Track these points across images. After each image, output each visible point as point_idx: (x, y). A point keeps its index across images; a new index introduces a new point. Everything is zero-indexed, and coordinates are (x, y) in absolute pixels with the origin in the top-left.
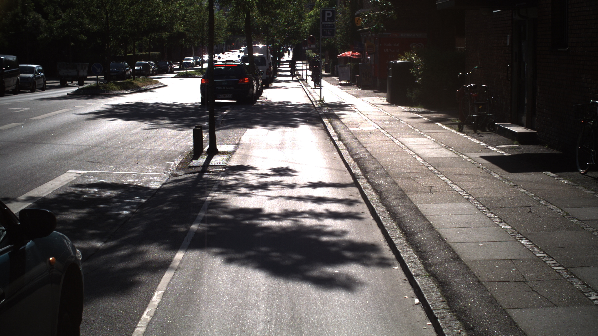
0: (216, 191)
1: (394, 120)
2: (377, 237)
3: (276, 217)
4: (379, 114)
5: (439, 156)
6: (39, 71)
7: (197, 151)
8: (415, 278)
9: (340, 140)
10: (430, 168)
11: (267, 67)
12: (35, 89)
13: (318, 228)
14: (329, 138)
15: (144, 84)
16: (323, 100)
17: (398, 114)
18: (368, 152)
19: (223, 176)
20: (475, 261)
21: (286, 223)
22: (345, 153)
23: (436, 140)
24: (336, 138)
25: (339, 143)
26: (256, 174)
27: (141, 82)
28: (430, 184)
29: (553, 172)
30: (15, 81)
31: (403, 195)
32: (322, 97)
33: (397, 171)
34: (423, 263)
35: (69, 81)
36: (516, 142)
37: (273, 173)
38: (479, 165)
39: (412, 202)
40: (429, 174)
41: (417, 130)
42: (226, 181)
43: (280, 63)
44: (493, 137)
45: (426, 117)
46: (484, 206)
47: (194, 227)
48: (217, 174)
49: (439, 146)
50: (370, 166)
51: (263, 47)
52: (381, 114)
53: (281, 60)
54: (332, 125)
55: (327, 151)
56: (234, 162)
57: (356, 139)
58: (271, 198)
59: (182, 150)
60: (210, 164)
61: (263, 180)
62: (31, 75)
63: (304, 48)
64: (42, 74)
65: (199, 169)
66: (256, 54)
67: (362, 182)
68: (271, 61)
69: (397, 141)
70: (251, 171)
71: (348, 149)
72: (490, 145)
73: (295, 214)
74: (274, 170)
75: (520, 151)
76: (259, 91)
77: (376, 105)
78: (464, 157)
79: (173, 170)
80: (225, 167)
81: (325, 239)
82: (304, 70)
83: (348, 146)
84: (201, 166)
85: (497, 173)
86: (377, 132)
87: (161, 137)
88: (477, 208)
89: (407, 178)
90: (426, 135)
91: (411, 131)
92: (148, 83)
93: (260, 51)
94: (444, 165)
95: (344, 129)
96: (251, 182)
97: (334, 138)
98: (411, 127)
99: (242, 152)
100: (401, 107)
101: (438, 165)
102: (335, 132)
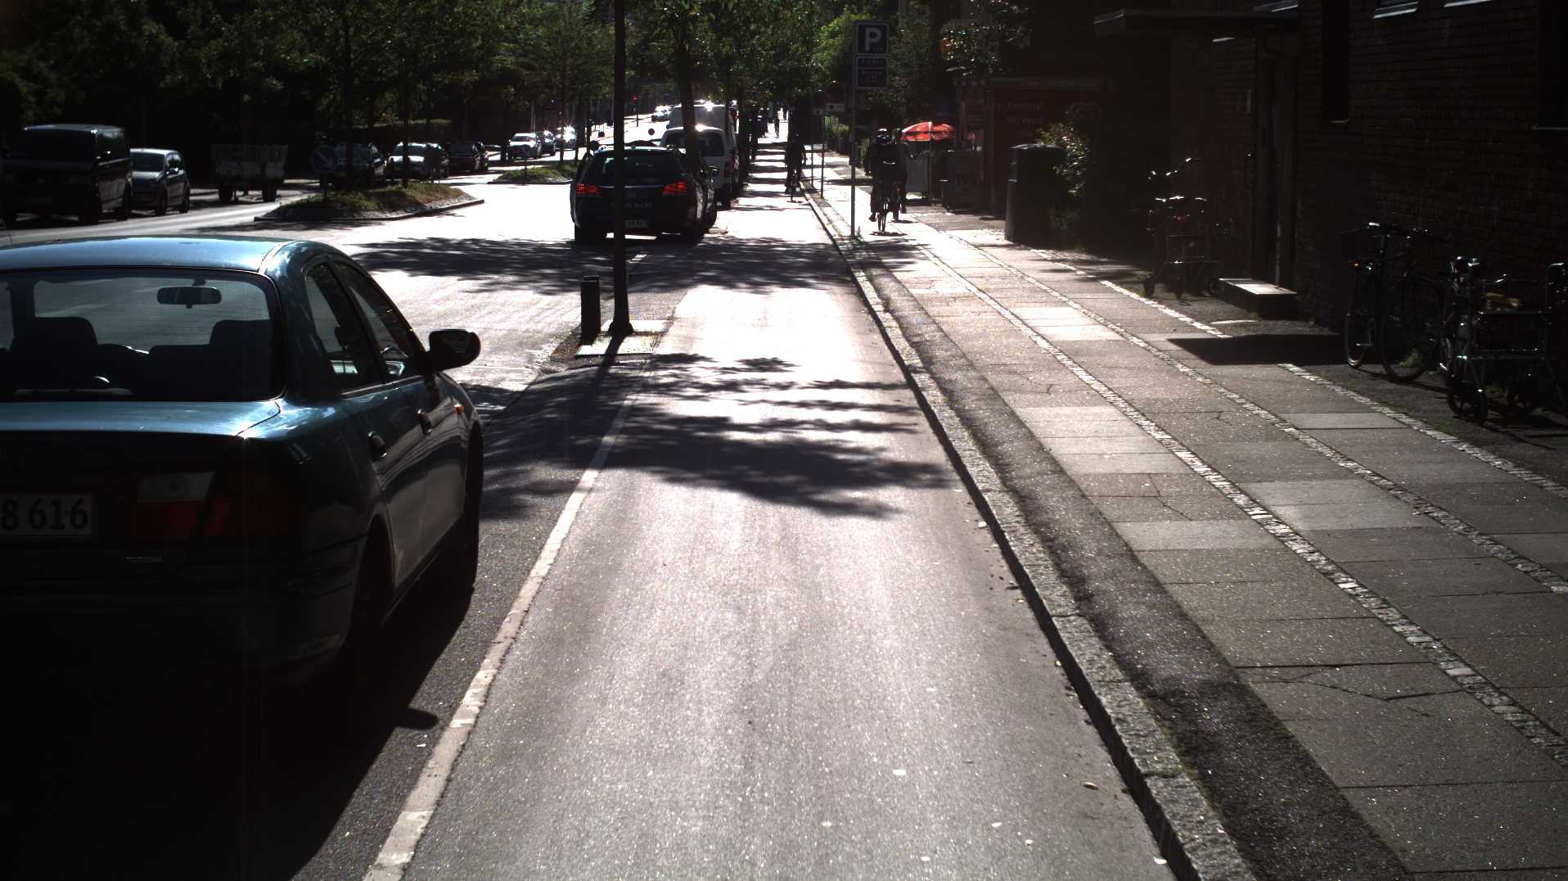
0: (639, 392)
1: (1011, 274)
2: (936, 455)
3: (755, 427)
4: (982, 264)
5: (1086, 338)
6: (173, 163)
7: (588, 330)
8: (983, 495)
9: (887, 310)
10: (1059, 358)
11: (727, 157)
12: (166, 207)
13: (832, 443)
14: (866, 309)
15: (429, 197)
16: (860, 236)
17: (1026, 265)
18: (941, 330)
19: (647, 370)
20: (1088, 475)
21: (773, 436)
22: (895, 333)
23: (1088, 311)
24: (879, 308)
25: (885, 317)
26: (713, 368)
27: (422, 192)
28: (1051, 381)
29: (1296, 364)
30: (123, 187)
31: (994, 395)
32: (856, 229)
33: (993, 362)
34: (1001, 478)
35: (240, 190)
36: (1253, 314)
37: (746, 367)
38: (1157, 354)
39: (1006, 405)
40: (1055, 365)
41: (1056, 294)
42: (654, 378)
43: (756, 149)
44: (1209, 306)
45: (1082, 270)
46: (1137, 411)
47: (608, 439)
48: (634, 367)
49: (1092, 321)
50: (940, 353)
51: (714, 108)
52: (986, 265)
53: (760, 141)
54: (873, 284)
55: (858, 333)
56: (667, 348)
57: (923, 308)
58: (746, 403)
59: (552, 329)
60: (620, 351)
61: (728, 377)
62: (157, 175)
63: (818, 112)
64: (181, 172)
65: (600, 360)
66: (700, 128)
67: (921, 379)
68: (735, 145)
69: (1007, 312)
70: (701, 363)
71: (901, 327)
72: (1197, 321)
73: (790, 424)
74: (747, 362)
75: (1253, 331)
76: (709, 214)
77: (978, 247)
78: (1135, 340)
79: (544, 363)
80: (650, 356)
81: (841, 457)
82: (818, 166)
83: (902, 320)
84: (601, 355)
85: (1188, 365)
86: (969, 297)
87: (502, 305)
88: (1124, 412)
89: (1010, 372)
90: (1071, 303)
91: (1042, 295)
92: (439, 196)
93: (709, 119)
94: (1089, 353)
95: (899, 291)
96: (704, 380)
97: (875, 308)
98: (1044, 288)
99: (680, 333)
100: (1035, 251)
101: (1077, 353)
102: (879, 296)
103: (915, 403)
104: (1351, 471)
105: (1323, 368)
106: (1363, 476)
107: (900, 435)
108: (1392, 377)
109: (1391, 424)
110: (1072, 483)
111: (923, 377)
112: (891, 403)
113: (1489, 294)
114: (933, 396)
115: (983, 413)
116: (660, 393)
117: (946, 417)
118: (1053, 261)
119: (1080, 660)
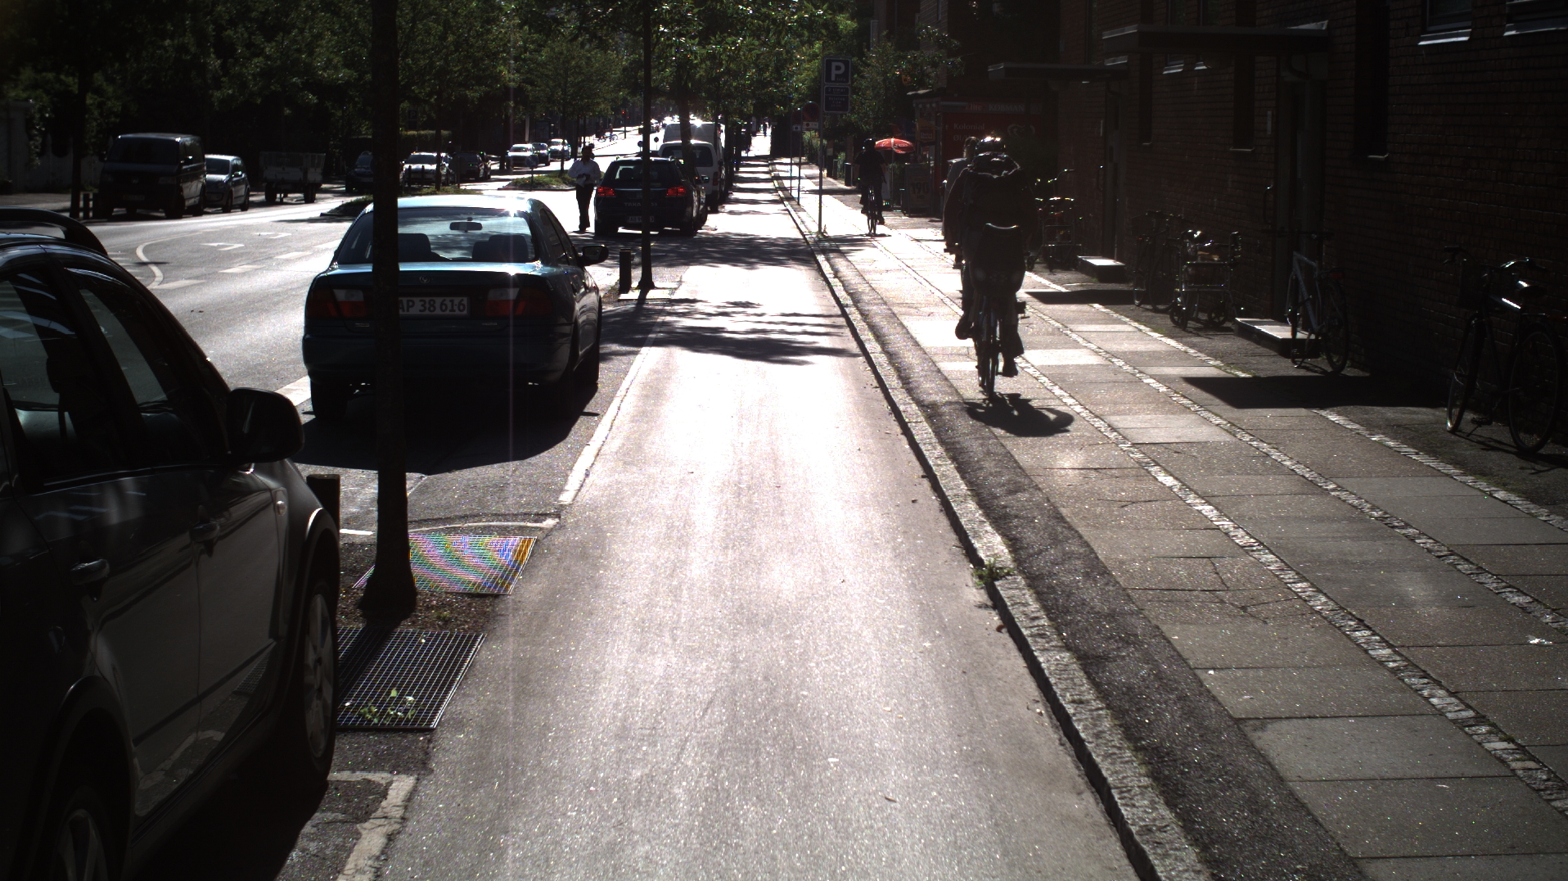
0: (665, 316)
3: (741, 332)
6: (236, 168)
7: (625, 286)
9: (836, 277)
11: (715, 168)
14: (822, 278)
16: (825, 232)
18: (871, 287)
19: (668, 306)
22: (839, 290)
24: (831, 276)
26: (710, 305)
29: (1100, 304)
30: (200, 185)
31: (894, 316)
32: (822, 227)
33: (899, 302)
37: (732, 305)
39: (899, 320)
42: (673, 310)
47: (650, 336)
48: (657, 305)
51: (703, 125)
53: (744, 155)
54: (829, 263)
56: (677, 296)
57: (862, 276)
58: (735, 322)
60: (647, 297)
61: (721, 310)
62: (223, 177)
64: (243, 176)
65: (635, 303)
66: (693, 142)
70: (702, 303)
73: (764, 331)
80: (669, 299)
82: (795, 178)
83: (846, 282)
84: (635, 299)
86: (897, 270)
89: (908, 307)
93: (702, 133)
95: (848, 266)
96: (706, 311)
97: (828, 276)
99: (687, 288)
102: (833, 269)
106: (1090, 348)
107: (830, 336)
109: (1134, 329)
111: (851, 309)
112: (828, 323)
113: (1200, 253)
115: (882, 323)
119: (896, 400)
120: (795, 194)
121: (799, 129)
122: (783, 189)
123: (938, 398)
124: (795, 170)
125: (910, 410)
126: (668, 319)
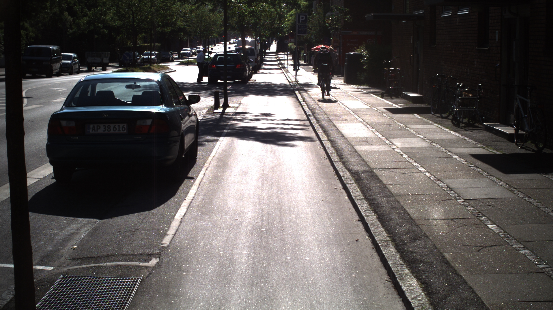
2: (313, 135)
3: (264, 129)
5: (360, 108)
6: (75, 58)
7: (216, 106)
8: (323, 141)
9: (304, 101)
10: (351, 112)
11: (256, 57)
13: (285, 132)
14: (298, 101)
15: (159, 69)
17: (348, 89)
18: (319, 106)
19: (234, 116)
20: (350, 137)
21: (269, 131)
22: (305, 107)
23: (363, 101)
25: (303, 103)
26: (252, 115)
27: (156, 68)
28: (347, 118)
29: (417, 114)
30: (59, 65)
31: (330, 121)
32: (297, 79)
33: (332, 113)
35: (94, 67)
36: (411, 102)
37: (262, 115)
38: (380, 112)
39: (333, 123)
40: (349, 114)
41: (355, 97)
42: (236, 118)
43: (265, 54)
44: (399, 100)
45: (365, 91)
46: (368, 124)
47: (225, 131)
48: (229, 115)
49: (363, 104)
50: (317, 111)
51: (251, 41)
53: (267, 51)
54: (300, 95)
55: (295, 107)
56: (238, 111)
57: (314, 101)
58: (262, 123)
59: (205, 106)
60: (226, 111)
61: (257, 118)
62: (69, 62)
64: (77, 61)
65: (220, 114)
66: (247, 47)
68: (258, 53)
69: (339, 102)
70: (249, 114)
71: (307, 105)
72: (394, 104)
73: (274, 128)
76: (250, 74)
77: (335, 84)
78: (374, 108)
79: (204, 115)
80: (234, 112)
81: (287, 135)
82: (286, 60)
84: (221, 112)
88: (365, 125)
89: (336, 116)
90: (359, 99)
91: (352, 97)
92: (162, 69)
93: (250, 44)
94: (360, 111)
95: (308, 96)
96: (250, 118)
97: (300, 101)
98: (352, 95)
99: (243, 107)
100: (352, 86)
101: (356, 111)
102: (302, 98)
103: (309, 124)
104: (419, 136)
105: (424, 115)
106: (421, 137)
107: (304, 131)
108: (442, 117)
109: (436, 127)
110: (345, 138)
111: (312, 117)
112: (302, 124)
113: (464, 93)
114: (314, 121)
115: (326, 124)
116: (238, 121)
117: (316, 126)
118: (357, 88)
119: (338, 169)
120: (286, 66)
121: (287, 42)
122: (281, 64)
123: (359, 169)
124: (286, 57)
125: (346, 175)
126: (233, 122)
